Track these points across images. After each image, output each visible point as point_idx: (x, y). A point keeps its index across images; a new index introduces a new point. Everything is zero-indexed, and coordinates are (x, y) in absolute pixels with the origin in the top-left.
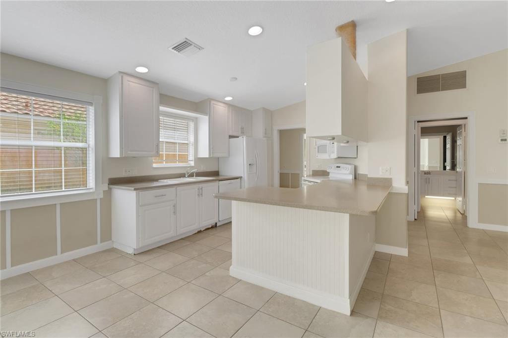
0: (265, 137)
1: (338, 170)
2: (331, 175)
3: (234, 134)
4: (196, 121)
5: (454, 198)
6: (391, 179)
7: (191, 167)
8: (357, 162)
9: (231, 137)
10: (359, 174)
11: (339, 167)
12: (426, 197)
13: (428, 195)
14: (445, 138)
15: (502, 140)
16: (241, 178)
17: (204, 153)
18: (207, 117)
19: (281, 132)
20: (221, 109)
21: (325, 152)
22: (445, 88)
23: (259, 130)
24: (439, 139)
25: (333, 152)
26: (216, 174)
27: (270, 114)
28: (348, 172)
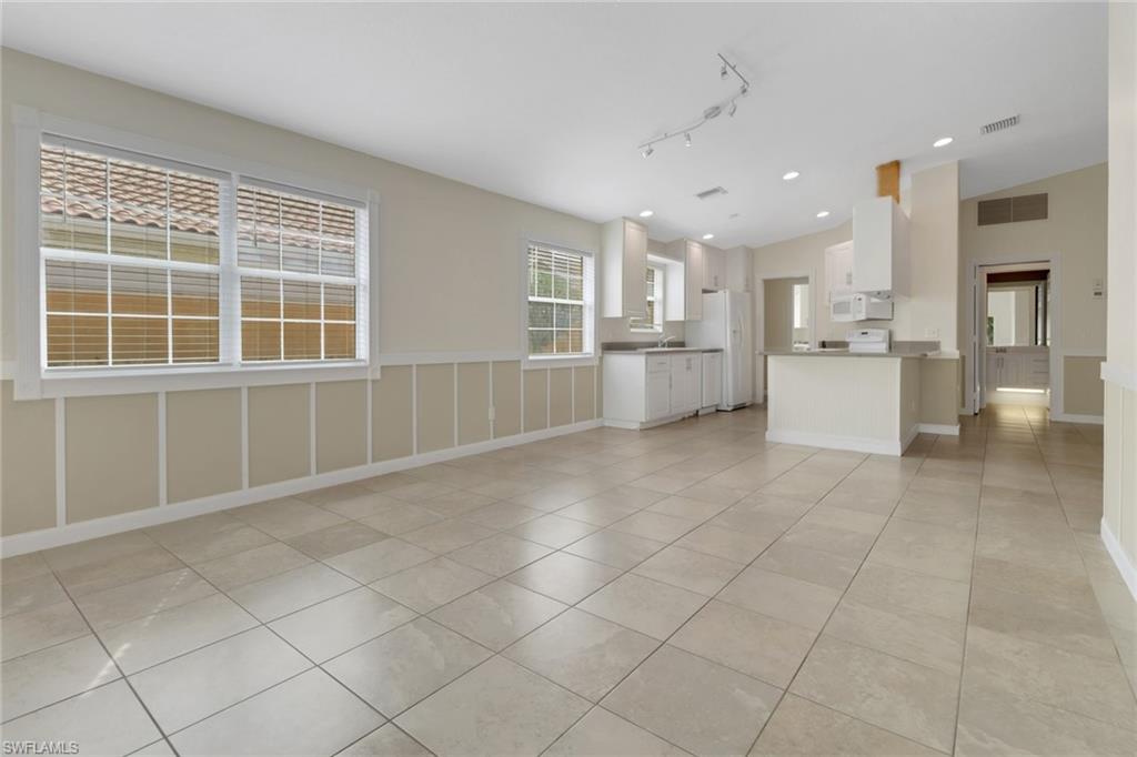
0: (748, 291)
1: (864, 338)
2: (851, 346)
3: (709, 288)
4: (664, 267)
5: (1042, 391)
6: (939, 342)
7: (660, 334)
8: (893, 326)
9: (705, 291)
10: (895, 342)
11: (866, 333)
12: (999, 389)
13: (1000, 386)
14: (1037, 288)
15: (1096, 294)
16: (721, 350)
17: (677, 313)
18: (682, 265)
19: (768, 284)
20: (696, 251)
21: (847, 311)
22: (1019, 218)
23: (737, 279)
24: (1027, 292)
25: (860, 312)
26: (682, 344)
27: (751, 254)
28: (881, 339)
